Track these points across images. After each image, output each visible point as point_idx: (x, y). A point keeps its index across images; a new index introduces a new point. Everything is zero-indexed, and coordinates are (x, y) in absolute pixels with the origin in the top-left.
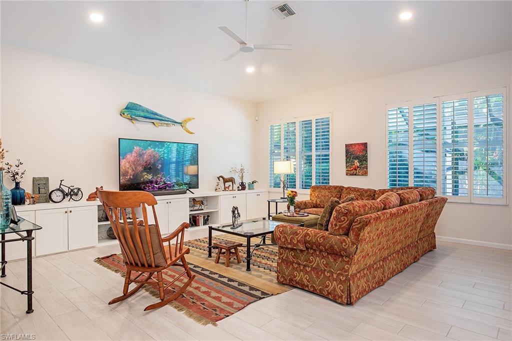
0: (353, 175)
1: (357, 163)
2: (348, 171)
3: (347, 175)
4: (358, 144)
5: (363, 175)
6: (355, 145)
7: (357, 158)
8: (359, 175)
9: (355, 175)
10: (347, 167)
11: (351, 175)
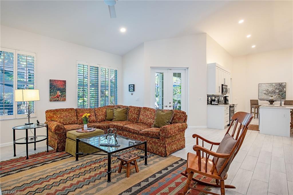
0: (56, 101)
1: (59, 93)
2: (52, 98)
3: (51, 101)
4: (60, 80)
5: (63, 101)
6: (58, 81)
7: (59, 90)
8: (60, 101)
9: (58, 101)
10: (50, 95)
11: (54, 101)
